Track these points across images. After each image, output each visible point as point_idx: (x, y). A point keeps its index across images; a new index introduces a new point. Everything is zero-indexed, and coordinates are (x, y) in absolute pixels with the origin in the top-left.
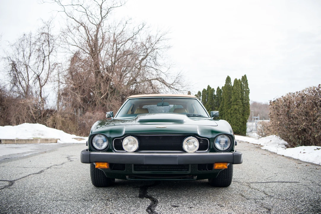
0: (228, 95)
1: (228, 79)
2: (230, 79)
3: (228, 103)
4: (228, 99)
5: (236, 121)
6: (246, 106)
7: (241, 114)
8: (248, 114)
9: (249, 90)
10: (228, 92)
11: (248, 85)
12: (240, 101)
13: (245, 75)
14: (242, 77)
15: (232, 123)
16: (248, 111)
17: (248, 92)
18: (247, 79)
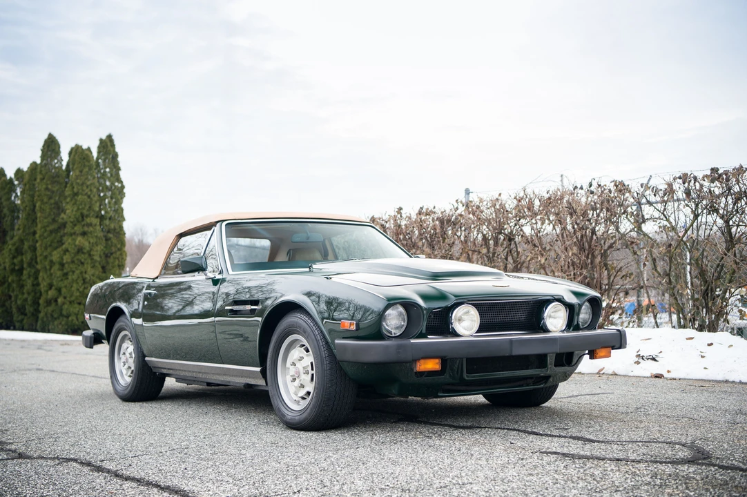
0: (52, 201)
1: (51, 145)
2: (59, 147)
3: (51, 227)
4: (50, 214)
5: (81, 289)
6: (114, 241)
7: (97, 264)
8: (119, 266)
9: (123, 187)
10: (53, 192)
11: (119, 169)
12: (96, 221)
13: (110, 137)
14: (101, 140)
15: (65, 298)
16: (121, 254)
17: (119, 194)
18: (117, 150)
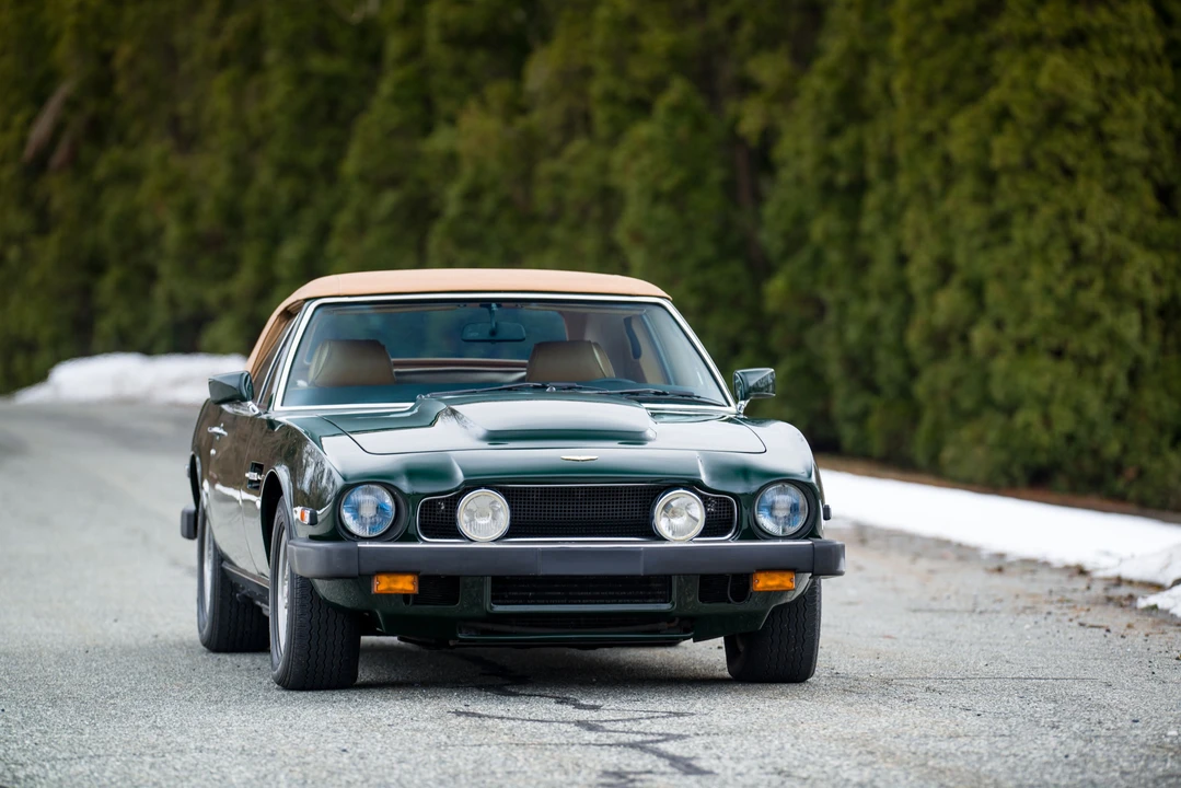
5: (1063, 290)
15: (999, 325)
